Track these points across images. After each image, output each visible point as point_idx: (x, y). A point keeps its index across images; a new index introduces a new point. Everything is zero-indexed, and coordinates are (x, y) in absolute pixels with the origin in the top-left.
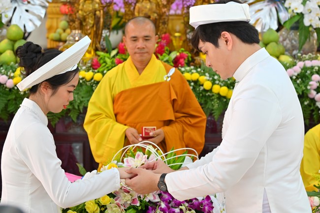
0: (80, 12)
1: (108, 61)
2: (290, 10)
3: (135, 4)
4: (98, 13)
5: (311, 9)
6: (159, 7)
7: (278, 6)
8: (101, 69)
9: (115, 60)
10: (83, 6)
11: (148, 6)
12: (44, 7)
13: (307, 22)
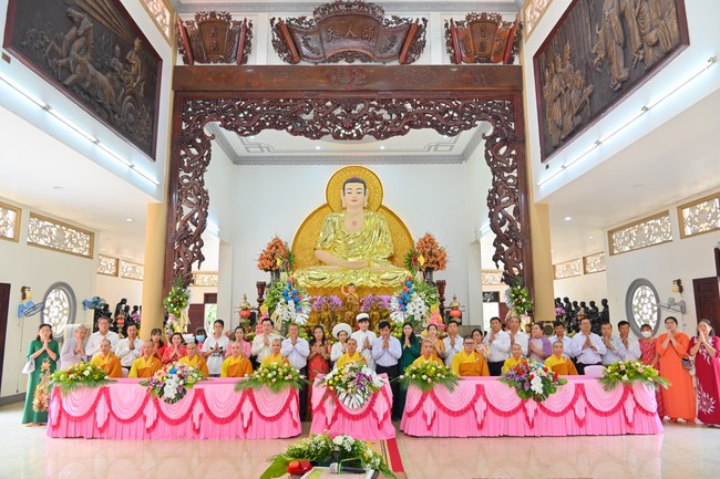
0: (322, 316)
2: (408, 314)
3: (345, 312)
7: (404, 312)
12: (308, 314)
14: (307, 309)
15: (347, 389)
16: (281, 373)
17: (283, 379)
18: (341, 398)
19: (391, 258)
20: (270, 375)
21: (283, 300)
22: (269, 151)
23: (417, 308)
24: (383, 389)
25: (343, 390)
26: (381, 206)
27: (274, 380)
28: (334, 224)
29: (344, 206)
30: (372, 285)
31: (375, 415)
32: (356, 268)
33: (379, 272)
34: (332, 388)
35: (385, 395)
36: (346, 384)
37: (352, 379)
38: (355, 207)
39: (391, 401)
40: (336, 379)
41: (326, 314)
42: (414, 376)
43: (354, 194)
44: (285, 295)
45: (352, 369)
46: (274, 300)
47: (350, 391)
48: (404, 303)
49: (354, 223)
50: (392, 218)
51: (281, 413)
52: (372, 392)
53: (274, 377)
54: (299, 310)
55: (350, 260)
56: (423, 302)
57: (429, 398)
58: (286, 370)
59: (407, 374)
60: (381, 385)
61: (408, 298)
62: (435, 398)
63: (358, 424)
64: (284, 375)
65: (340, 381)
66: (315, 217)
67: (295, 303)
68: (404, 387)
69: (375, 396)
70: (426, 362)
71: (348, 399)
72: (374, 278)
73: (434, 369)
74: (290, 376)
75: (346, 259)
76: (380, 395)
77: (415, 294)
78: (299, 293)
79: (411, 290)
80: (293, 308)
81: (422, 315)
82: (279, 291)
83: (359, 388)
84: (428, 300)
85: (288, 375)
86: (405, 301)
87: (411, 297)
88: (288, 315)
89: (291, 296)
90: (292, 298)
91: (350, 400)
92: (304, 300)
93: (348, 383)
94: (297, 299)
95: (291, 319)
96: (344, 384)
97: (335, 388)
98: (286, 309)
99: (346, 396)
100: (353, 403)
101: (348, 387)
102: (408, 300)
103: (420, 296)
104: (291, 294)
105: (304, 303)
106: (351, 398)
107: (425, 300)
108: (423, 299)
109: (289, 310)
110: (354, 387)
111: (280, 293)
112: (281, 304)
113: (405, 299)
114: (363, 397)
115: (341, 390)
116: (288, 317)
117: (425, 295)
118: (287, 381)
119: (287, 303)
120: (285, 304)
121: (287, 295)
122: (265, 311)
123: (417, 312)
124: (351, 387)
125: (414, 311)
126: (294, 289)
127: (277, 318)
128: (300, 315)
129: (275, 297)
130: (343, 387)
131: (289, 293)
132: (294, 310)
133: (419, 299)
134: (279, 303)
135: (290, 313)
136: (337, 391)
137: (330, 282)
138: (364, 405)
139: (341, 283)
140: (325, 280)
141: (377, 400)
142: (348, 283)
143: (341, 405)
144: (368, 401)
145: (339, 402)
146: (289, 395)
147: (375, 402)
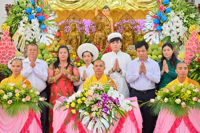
0: (70, 37)
2: (164, 35)
3: (95, 33)
4: (78, 37)
5: (174, 34)
6: (106, 34)
7: (160, 33)
8: (80, 61)
10: (71, 34)
11: (101, 34)
12: (54, 35)
13: (172, 40)
14: (53, 29)
15: (90, 112)
16: (17, 95)
17: (20, 101)
18: (84, 122)
20: (5, 97)
21: (25, 19)
23: (174, 28)
24: (131, 113)
25: (86, 113)
27: (10, 102)
34: (74, 111)
35: (134, 120)
36: (90, 107)
37: (97, 102)
39: (141, 126)
40: (79, 101)
41: (74, 34)
42: (166, 99)
44: (28, 13)
45: (97, 91)
46: (16, 18)
47: (94, 114)
48: (159, 22)
52: (119, 117)
53: (11, 98)
54: (44, 30)
56: (181, 23)
57: (182, 124)
58: (23, 92)
59: (159, 97)
60: (129, 109)
61: (164, 17)
62: (189, 124)
64: (22, 96)
65: (83, 104)
67: (40, 22)
68: (155, 111)
69: (122, 121)
70: (181, 85)
71: (92, 123)
73: (189, 92)
74: (28, 98)
76: (128, 120)
77: (172, 13)
78: (44, 11)
79: (168, 8)
80: (38, 28)
81: (180, 37)
82: (21, 9)
83: (104, 112)
84: (186, 20)
85: (25, 97)
86: (161, 21)
87: (167, 16)
88: (32, 35)
89: (35, 14)
90: (36, 16)
91: (94, 125)
92: (50, 19)
93: (92, 106)
94: (41, 18)
95: (35, 40)
96: (87, 107)
97: (77, 112)
98: (29, 29)
99: (90, 120)
100: (97, 128)
101: (92, 110)
102: (164, 20)
103: (178, 16)
104: (35, 12)
105: (49, 23)
106: (96, 122)
107: (183, 20)
108: (181, 19)
109: (32, 30)
110: (98, 111)
111: (23, 11)
112: (24, 23)
113: (161, 19)
114: (109, 122)
115: (84, 114)
116: (32, 37)
117: (183, 14)
118: (24, 103)
119: (31, 23)
120: (29, 24)
121: (31, 14)
122: (6, 31)
123: (174, 33)
124: (96, 111)
125: (170, 32)
126: (38, 7)
127: (20, 38)
128: (45, 35)
129: (18, 15)
130: (86, 111)
131: (33, 11)
132: (39, 30)
133: (177, 18)
134: (21, 22)
135: (34, 33)
136: (79, 115)
137: (83, 5)
138: (109, 130)
139: (95, 6)
140: (77, 3)
141: (124, 125)
142: (103, 6)
143: (84, 131)
144: (113, 125)
145: (82, 127)
146: (27, 118)
147: (122, 127)
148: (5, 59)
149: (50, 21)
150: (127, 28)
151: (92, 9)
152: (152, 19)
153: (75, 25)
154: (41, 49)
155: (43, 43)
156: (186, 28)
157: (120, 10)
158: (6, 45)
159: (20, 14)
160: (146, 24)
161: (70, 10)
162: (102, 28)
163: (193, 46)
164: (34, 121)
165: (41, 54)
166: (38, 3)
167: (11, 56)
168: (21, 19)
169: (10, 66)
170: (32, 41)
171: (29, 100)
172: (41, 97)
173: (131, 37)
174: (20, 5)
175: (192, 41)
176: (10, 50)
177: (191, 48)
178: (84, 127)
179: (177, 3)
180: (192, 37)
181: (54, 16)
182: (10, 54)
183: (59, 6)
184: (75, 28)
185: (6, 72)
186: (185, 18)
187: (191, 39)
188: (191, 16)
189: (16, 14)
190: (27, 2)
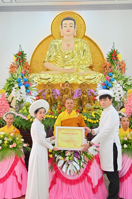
0: (46, 98)
1: (56, 112)
3: (63, 95)
4: (51, 98)
8: (54, 115)
9: (58, 112)
10: (47, 96)
11: (67, 96)
12: (35, 97)
13: (116, 100)
14: (35, 93)
15: (64, 157)
16: (6, 142)
17: (8, 147)
18: (59, 165)
19: (91, 67)
21: (17, 86)
22: (16, 2)
23: (117, 92)
26: (84, 36)
28: (55, 46)
29: (62, 35)
30: (80, 82)
31: (90, 180)
32: (70, 72)
33: (84, 75)
34: (51, 156)
36: (64, 153)
38: (69, 35)
41: (49, 96)
42: (125, 146)
43: (68, 27)
44: (19, 82)
46: (10, 85)
47: (67, 158)
48: (106, 88)
49: (68, 45)
50: (92, 44)
51: (7, 177)
52: (87, 160)
54: (29, 93)
55: (65, 68)
58: (10, 139)
60: (95, 153)
61: (110, 84)
63: (74, 188)
66: (44, 43)
67: (26, 88)
69: (90, 164)
71: (65, 166)
72: (81, 78)
74: (14, 145)
75: (63, 67)
77: (115, 82)
78: (29, 81)
79: (113, 78)
80: (25, 92)
81: (121, 98)
82: (14, 79)
83: (75, 156)
84: (125, 86)
85: (12, 144)
86: (108, 87)
87: (112, 83)
88: (21, 96)
89: (23, 83)
90: (23, 84)
91: (68, 167)
92: (33, 86)
93: (66, 152)
94: (27, 85)
95: (22, 100)
96: (62, 153)
97: (54, 156)
98: (19, 92)
99: (64, 163)
100: (70, 170)
101: (66, 155)
102: (110, 86)
103: (119, 83)
104: (23, 81)
105: (32, 88)
106: (69, 165)
107: (122, 86)
108: (121, 85)
109: (21, 93)
110: (71, 156)
111: (15, 81)
112: (15, 88)
113: (108, 85)
114: (80, 165)
115: (59, 158)
116: (21, 98)
117: (123, 82)
118: (11, 149)
119: (20, 88)
120: (19, 89)
121: (20, 82)
122: (3, 93)
123: (117, 95)
124: (69, 156)
125: (115, 94)
126: (25, 78)
127: (12, 99)
128: (30, 97)
129: (11, 83)
130: (61, 156)
131: (22, 81)
132: (25, 93)
133: (119, 85)
134: (14, 88)
135: (22, 95)
136: (55, 159)
137: (53, 81)
138: (80, 172)
139: (60, 81)
140: (49, 79)
141: (91, 167)
142: (65, 81)
143: (59, 171)
144: (83, 168)
145: (57, 168)
146: (13, 161)
147: (89, 168)
148: (2, 113)
149: (33, 87)
150: (85, 92)
151: (58, 83)
152: (101, 86)
153: (50, 90)
154: (27, 106)
155: (28, 102)
156: (125, 92)
157: (75, 83)
158: (3, 103)
159: (13, 82)
160: (98, 89)
161: (45, 84)
162: (67, 92)
163: (131, 104)
164: (19, 163)
165: (27, 109)
166: (25, 75)
167: (6, 111)
168: (14, 86)
169: (4, 118)
170: (21, 100)
171: (15, 146)
172: (25, 144)
173: (87, 98)
174: (13, 76)
175: (130, 100)
176: (6, 107)
177: (130, 105)
178: (59, 169)
179: (118, 75)
180: (130, 98)
181: (36, 84)
182: (6, 109)
183: (39, 82)
184: (50, 92)
185: (2, 122)
186: (124, 85)
187: (129, 99)
188: (128, 84)
189: (10, 82)
190: (18, 75)
